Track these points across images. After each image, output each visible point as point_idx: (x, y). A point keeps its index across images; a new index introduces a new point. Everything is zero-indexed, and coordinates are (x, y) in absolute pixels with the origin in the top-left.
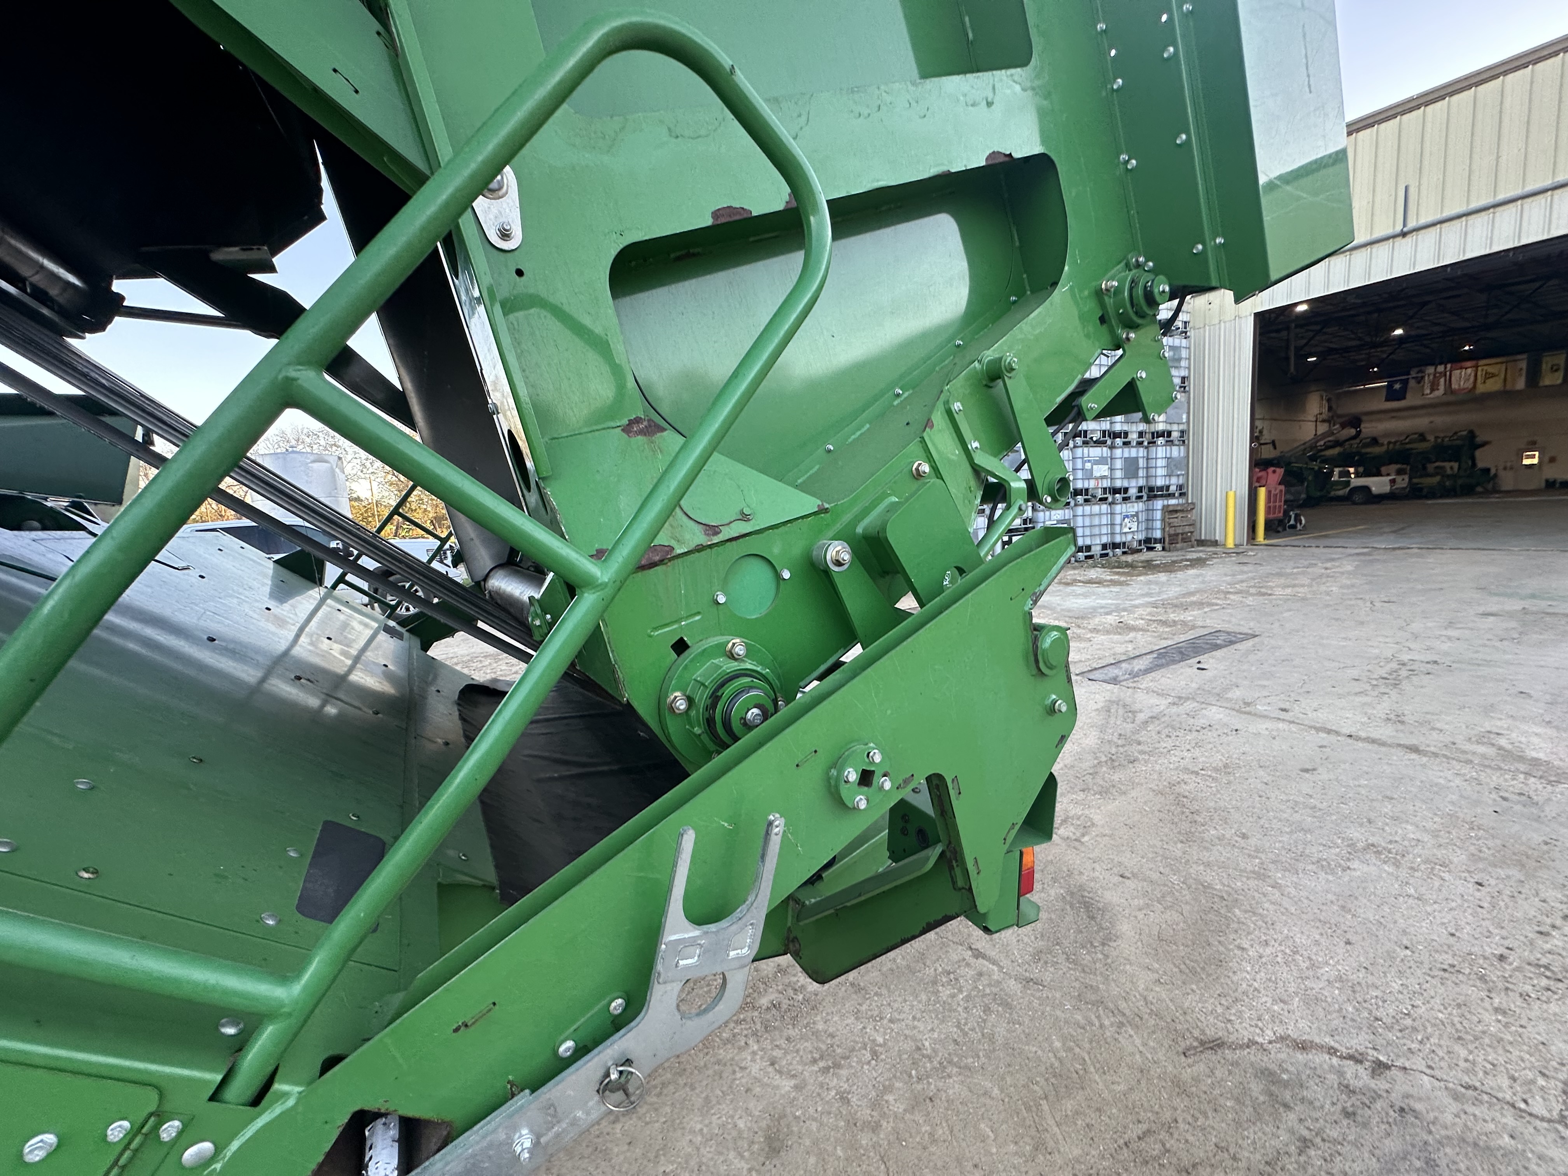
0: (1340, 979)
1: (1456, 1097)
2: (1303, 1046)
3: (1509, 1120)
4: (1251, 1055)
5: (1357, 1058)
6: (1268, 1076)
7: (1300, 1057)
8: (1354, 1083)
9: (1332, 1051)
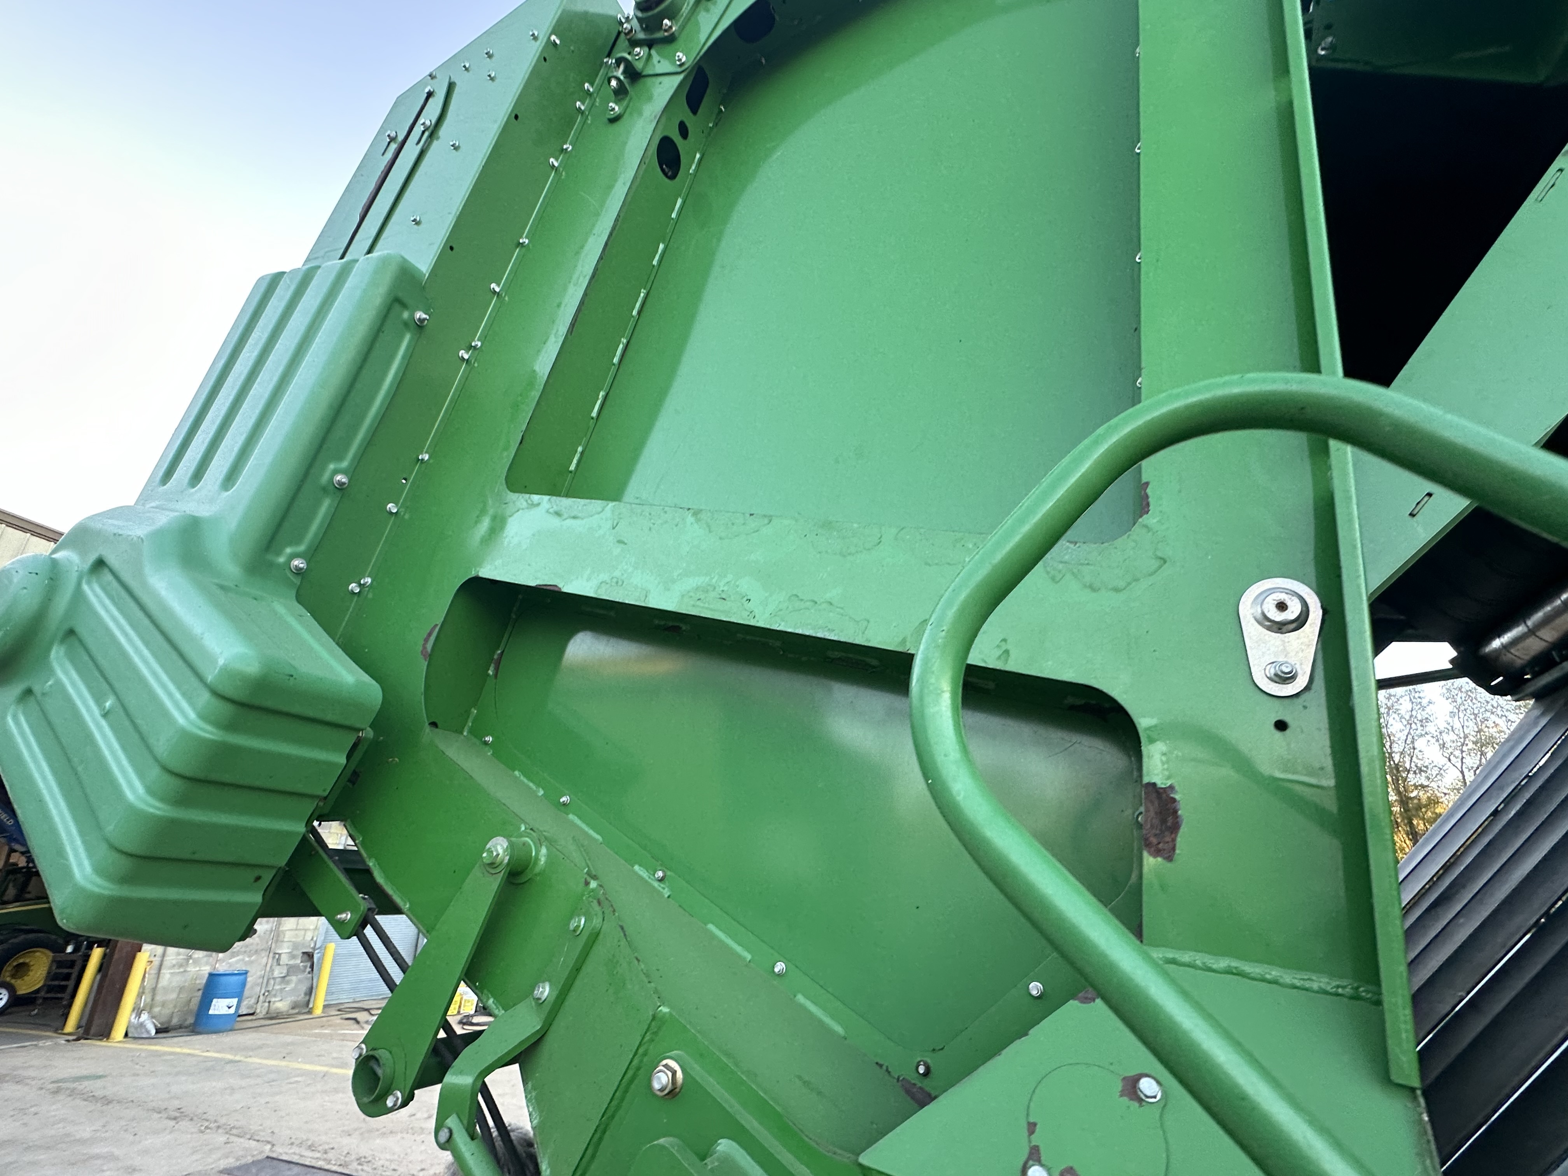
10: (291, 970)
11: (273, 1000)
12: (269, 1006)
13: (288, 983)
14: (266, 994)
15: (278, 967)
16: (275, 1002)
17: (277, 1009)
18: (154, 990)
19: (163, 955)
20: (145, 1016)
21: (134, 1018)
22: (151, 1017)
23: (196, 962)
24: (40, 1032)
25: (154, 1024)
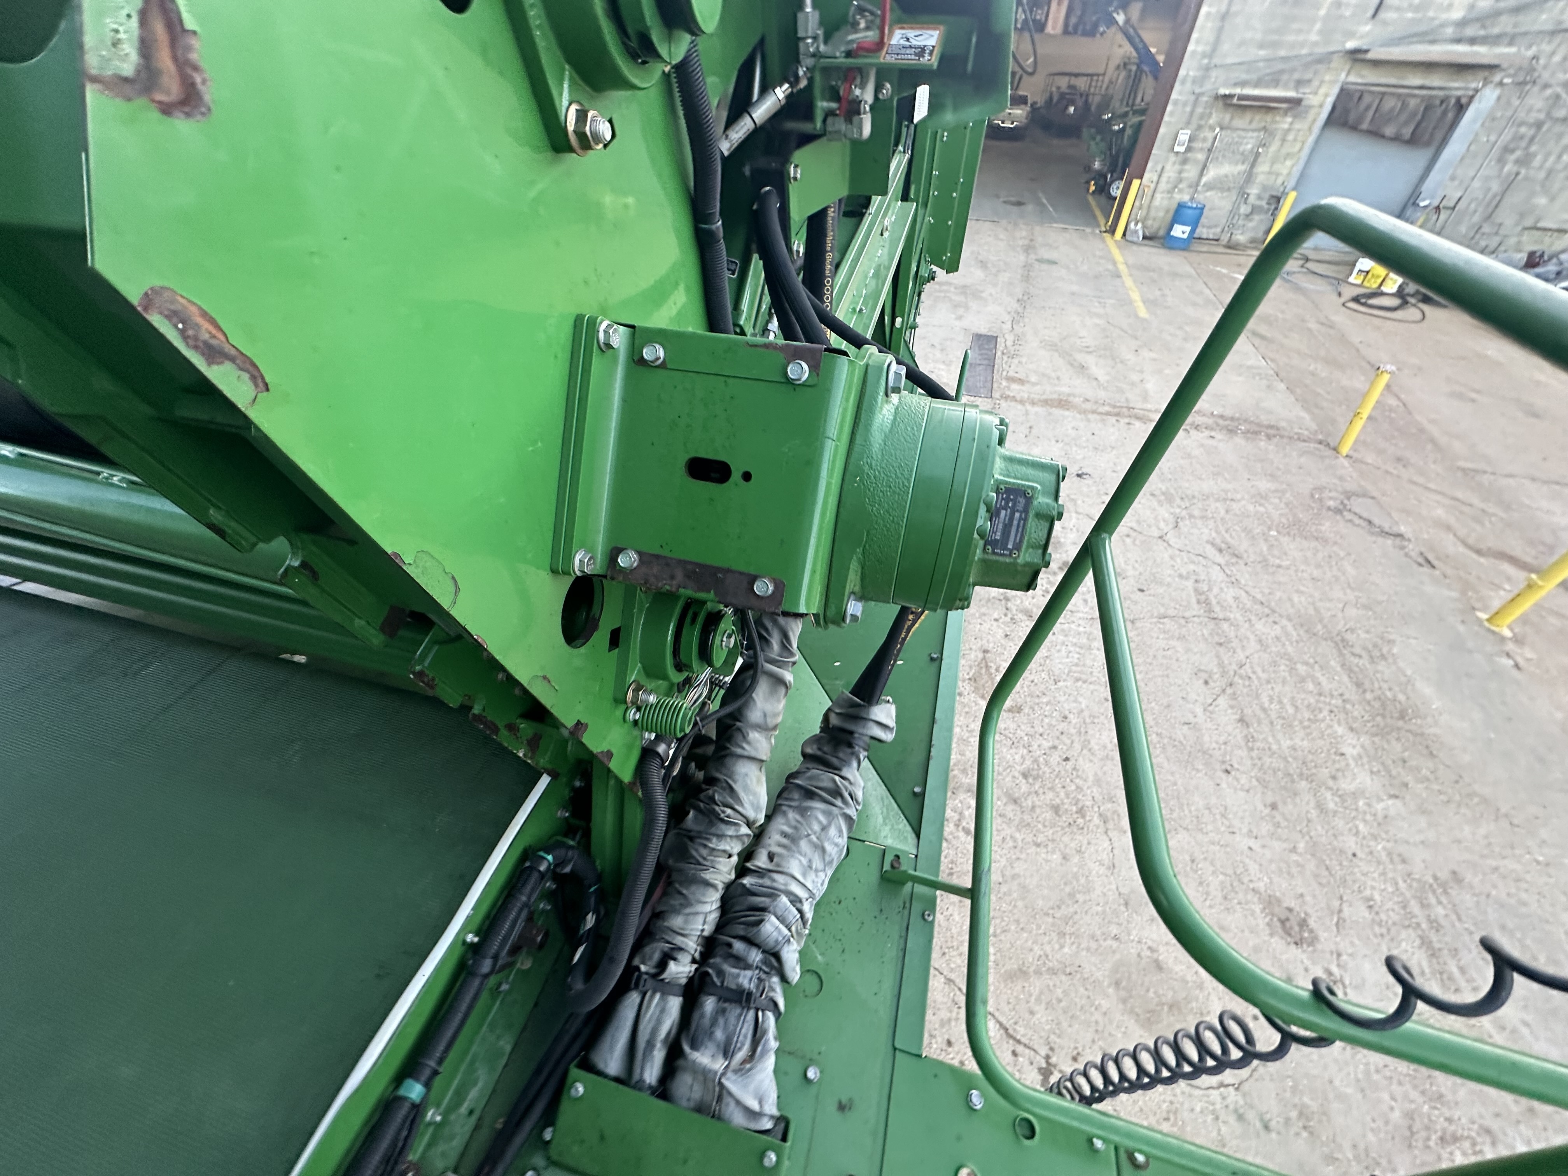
10: (1255, 209)
11: (1235, 232)
12: (1230, 237)
13: (1251, 220)
14: (1231, 226)
15: (1244, 205)
16: (1235, 234)
18: (1149, 207)
19: (1158, 183)
20: (1140, 225)
21: (1132, 225)
22: (1144, 227)
23: (1181, 191)
24: (1102, 221)
25: (1144, 233)
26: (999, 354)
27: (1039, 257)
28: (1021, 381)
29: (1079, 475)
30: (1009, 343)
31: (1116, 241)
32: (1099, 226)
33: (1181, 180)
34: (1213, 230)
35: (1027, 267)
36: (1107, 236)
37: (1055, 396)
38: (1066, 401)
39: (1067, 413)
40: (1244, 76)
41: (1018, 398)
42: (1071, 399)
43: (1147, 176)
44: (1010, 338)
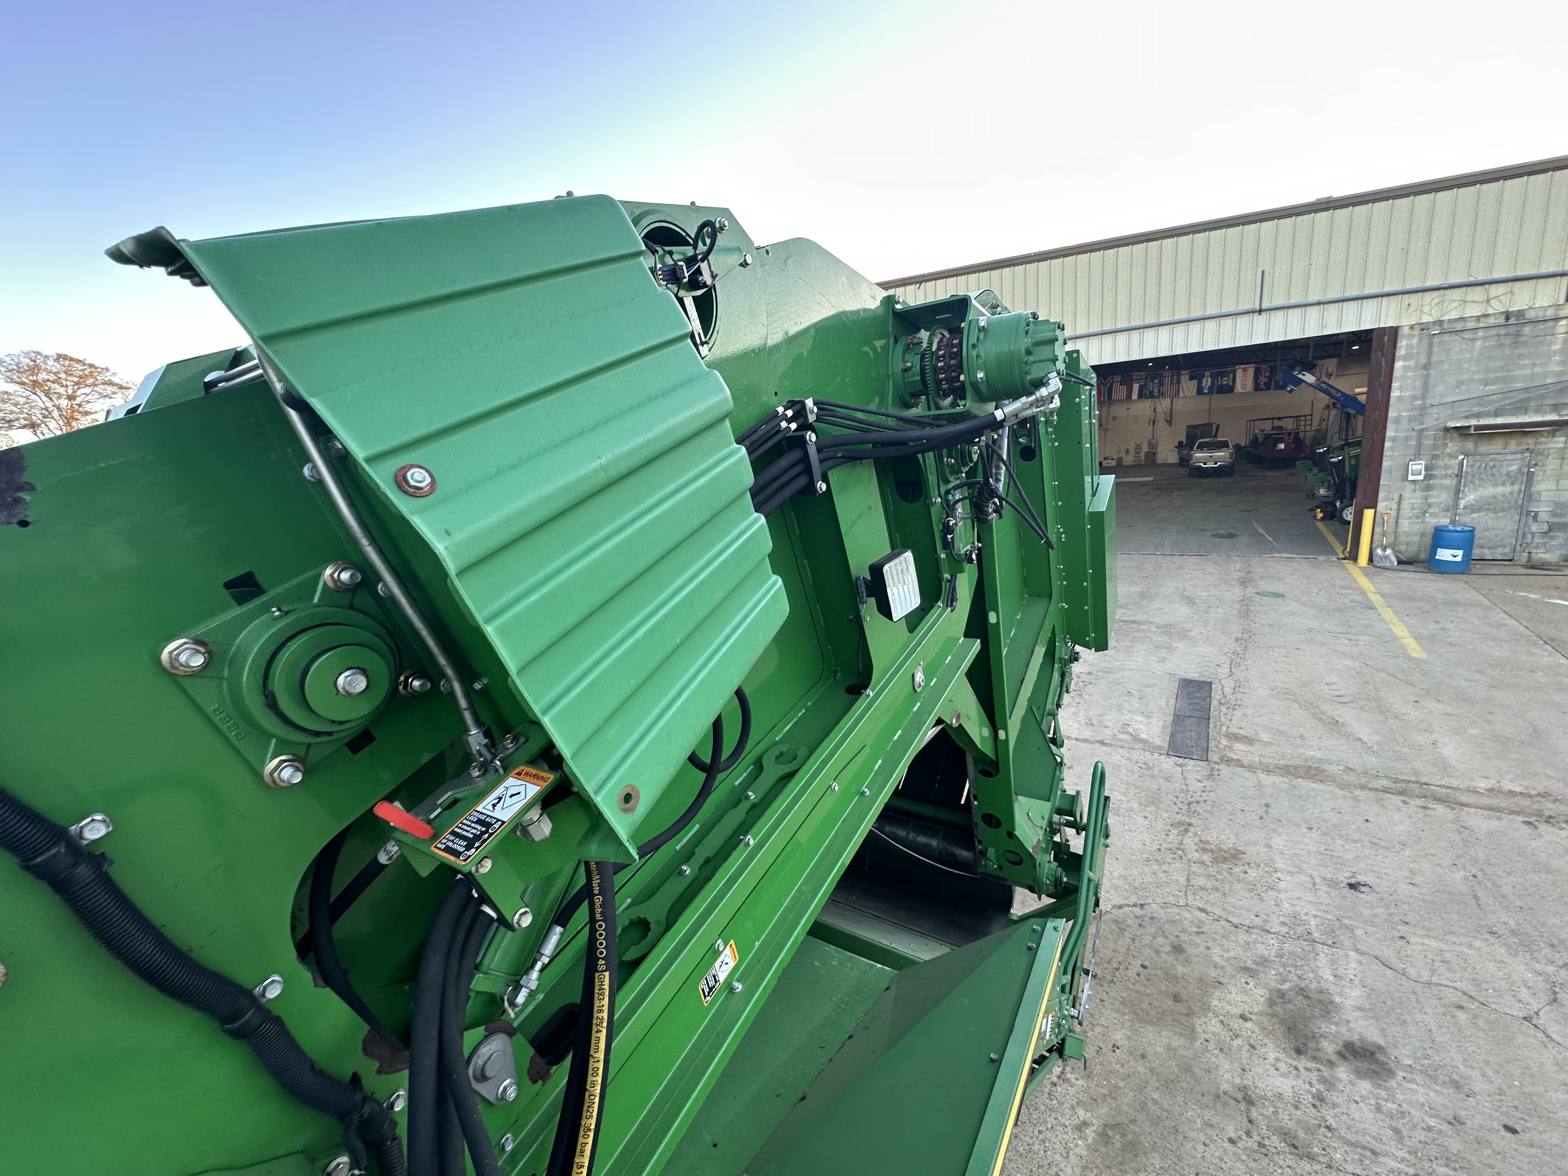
0: (1120, 876)
1: (1163, 908)
2: (1120, 907)
3: (1176, 910)
4: (1108, 916)
5: (1135, 905)
6: (1116, 922)
7: (1121, 911)
8: (1138, 914)
9: (1128, 905)
11: (1534, 551)
12: (1529, 556)
13: (1552, 538)
14: (1525, 545)
15: (1535, 524)
16: (1537, 553)
17: (1539, 559)
18: (1396, 532)
19: (1398, 509)
20: (1389, 551)
21: (1379, 551)
22: (1395, 552)
23: (1433, 515)
24: (1339, 548)
25: (1397, 557)
26: (1215, 703)
27: (1259, 591)
28: (1249, 740)
29: (1352, 886)
30: (1228, 691)
31: (1361, 568)
32: (1336, 553)
33: (1430, 506)
34: (1499, 550)
35: (1246, 602)
36: (1348, 564)
37: (1300, 762)
38: (1317, 769)
39: (1320, 787)
40: (1476, 409)
41: (1246, 762)
42: (1325, 767)
43: (1381, 505)
44: (1229, 685)
